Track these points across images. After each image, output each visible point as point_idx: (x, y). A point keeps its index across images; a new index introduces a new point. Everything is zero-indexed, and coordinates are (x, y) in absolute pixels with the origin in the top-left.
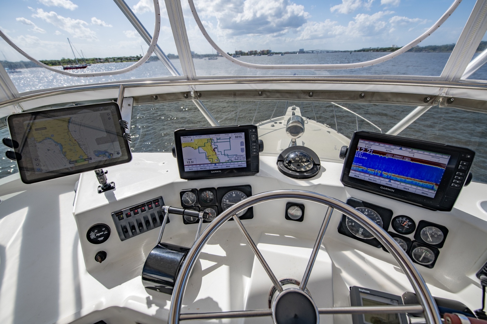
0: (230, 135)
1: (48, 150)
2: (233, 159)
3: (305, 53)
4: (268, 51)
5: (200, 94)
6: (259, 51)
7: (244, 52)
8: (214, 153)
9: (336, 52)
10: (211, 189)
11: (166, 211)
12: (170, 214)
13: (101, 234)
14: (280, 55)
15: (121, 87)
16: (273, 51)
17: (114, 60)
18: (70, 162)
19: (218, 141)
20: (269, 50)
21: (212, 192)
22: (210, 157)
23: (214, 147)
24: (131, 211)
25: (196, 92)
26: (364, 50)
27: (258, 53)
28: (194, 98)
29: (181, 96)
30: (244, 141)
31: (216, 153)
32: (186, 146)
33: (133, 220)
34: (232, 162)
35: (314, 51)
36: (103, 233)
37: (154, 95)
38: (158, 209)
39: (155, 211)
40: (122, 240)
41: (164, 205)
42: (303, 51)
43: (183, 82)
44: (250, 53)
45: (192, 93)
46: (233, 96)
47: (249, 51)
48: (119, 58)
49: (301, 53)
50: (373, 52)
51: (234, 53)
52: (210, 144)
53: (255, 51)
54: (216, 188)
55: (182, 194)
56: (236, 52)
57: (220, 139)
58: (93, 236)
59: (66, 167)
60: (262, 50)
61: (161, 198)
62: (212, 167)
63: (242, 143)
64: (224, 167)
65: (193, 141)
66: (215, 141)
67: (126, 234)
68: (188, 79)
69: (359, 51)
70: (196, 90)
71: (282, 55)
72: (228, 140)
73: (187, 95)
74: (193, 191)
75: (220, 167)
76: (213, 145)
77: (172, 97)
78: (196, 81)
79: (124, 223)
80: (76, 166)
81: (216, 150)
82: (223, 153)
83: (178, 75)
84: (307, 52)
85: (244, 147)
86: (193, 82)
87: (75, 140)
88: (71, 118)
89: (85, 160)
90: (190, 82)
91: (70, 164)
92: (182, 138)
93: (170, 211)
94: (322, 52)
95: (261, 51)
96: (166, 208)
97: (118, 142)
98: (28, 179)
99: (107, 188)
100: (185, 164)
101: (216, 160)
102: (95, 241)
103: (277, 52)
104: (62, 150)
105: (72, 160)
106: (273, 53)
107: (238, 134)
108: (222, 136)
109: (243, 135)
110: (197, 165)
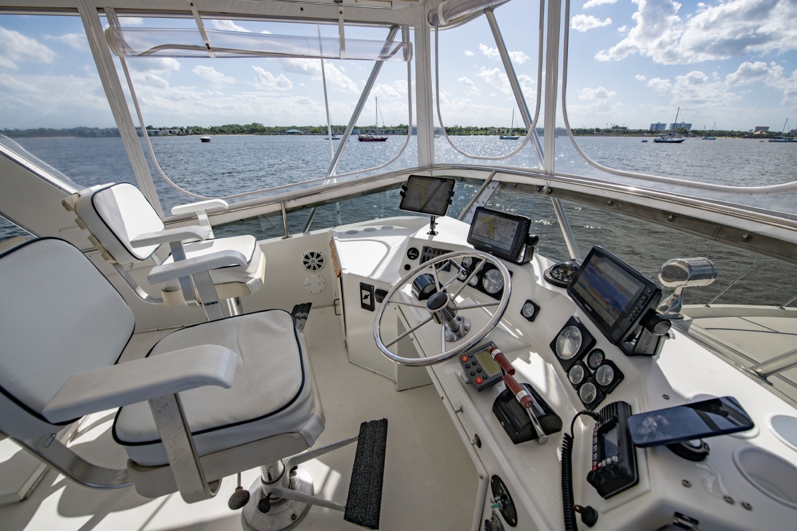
0: (509, 220)
2: (503, 241)
5: (552, 190)
15: (494, 171)
19: (500, 223)
22: (489, 233)
23: (495, 226)
24: (432, 249)
29: (535, 189)
30: (516, 229)
31: (494, 231)
32: (480, 219)
33: (431, 256)
34: (501, 243)
36: (415, 254)
37: (515, 183)
40: (418, 263)
43: (541, 176)
45: (545, 188)
52: (494, 223)
57: (501, 221)
58: (410, 253)
63: (514, 229)
64: (495, 244)
66: (498, 221)
67: (421, 260)
68: (546, 173)
72: (506, 224)
73: (540, 189)
75: (492, 243)
77: (528, 188)
79: (426, 254)
81: (495, 229)
82: (498, 233)
85: (514, 233)
88: (431, 183)
93: (452, 262)
97: (444, 203)
99: (432, 233)
101: (491, 238)
102: (410, 257)
107: (514, 222)
108: (504, 220)
109: (517, 223)
110: (480, 236)
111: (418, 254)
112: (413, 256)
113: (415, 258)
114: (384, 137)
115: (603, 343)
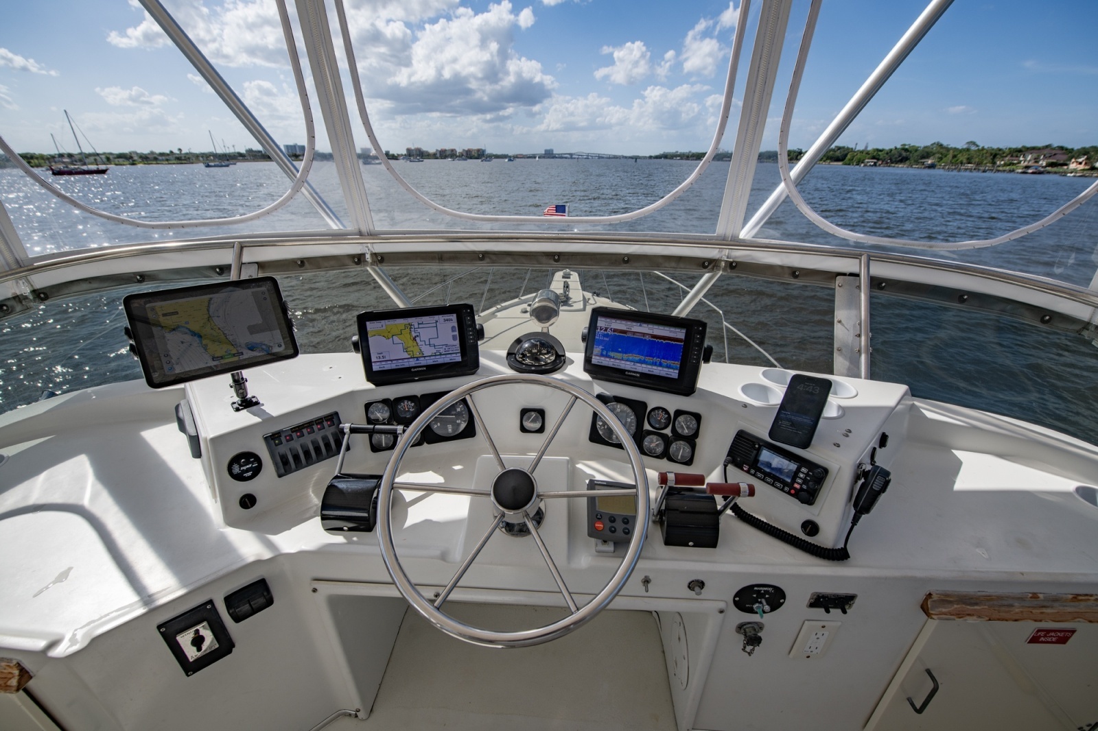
0: (436, 317)
1: (182, 342)
2: (442, 351)
3: (556, 158)
4: (478, 150)
5: (382, 258)
6: (459, 150)
7: (427, 152)
8: (415, 344)
9: (615, 157)
10: (411, 398)
11: (345, 431)
12: (353, 434)
13: (248, 466)
14: (507, 160)
15: (238, 246)
16: (489, 151)
17: (108, 159)
18: (214, 359)
19: (420, 326)
20: (481, 149)
21: (412, 402)
22: (409, 349)
23: (414, 334)
24: (292, 432)
25: (375, 254)
26: (665, 156)
27: (458, 154)
28: (372, 264)
29: (349, 262)
30: (456, 325)
31: (417, 343)
32: (374, 335)
33: (296, 445)
34: (441, 354)
35: (574, 154)
36: (250, 465)
37: (298, 259)
38: (333, 429)
39: (329, 432)
40: (280, 476)
41: (341, 423)
42: (553, 154)
43: (352, 239)
44: (441, 154)
45: (368, 257)
46: (437, 261)
47: (437, 150)
48: (121, 156)
49: (549, 158)
50: (681, 159)
51: (404, 152)
52: (409, 331)
53: (452, 150)
54: (419, 396)
55: (368, 406)
56: (408, 150)
57: (422, 324)
58: (236, 469)
59: (209, 365)
60: (466, 149)
61: (336, 413)
62: (412, 363)
63: (453, 328)
64: (430, 362)
65: (384, 327)
66: (416, 326)
67: (287, 467)
68: (361, 234)
69: (657, 157)
70: (374, 252)
71: (510, 160)
72: (435, 325)
73: (359, 259)
74: (385, 402)
75: (423, 362)
76: (413, 333)
77: (332, 263)
78: (375, 237)
79: (284, 449)
80: (222, 364)
81: (417, 338)
82: (427, 343)
83: (342, 228)
84: (561, 157)
85: (457, 333)
86: (370, 239)
87: (219, 329)
88: (211, 299)
89: (234, 355)
90: (364, 239)
91: (214, 360)
92: (368, 323)
93: (353, 430)
94: (588, 157)
95: (464, 150)
96: (346, 426)
97: (279, 331)
98: (156, 381)
99: (247, 403)
100: (373, 361)
101: (418, 353)
102: (239, 477)
103: (499, 153)
104: (201, 344)
105: (216, 356)
106: (491, 157)
107: (447, 317)
108: (426, 319)
109: (454, 317)
110: (391, 360)
111: (258, 459)
112: (247, 471)
113: (257, 471)
114: (102, 167)
115: (654, 399)
